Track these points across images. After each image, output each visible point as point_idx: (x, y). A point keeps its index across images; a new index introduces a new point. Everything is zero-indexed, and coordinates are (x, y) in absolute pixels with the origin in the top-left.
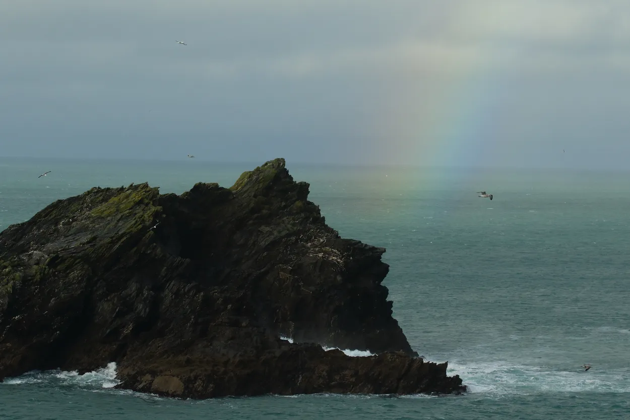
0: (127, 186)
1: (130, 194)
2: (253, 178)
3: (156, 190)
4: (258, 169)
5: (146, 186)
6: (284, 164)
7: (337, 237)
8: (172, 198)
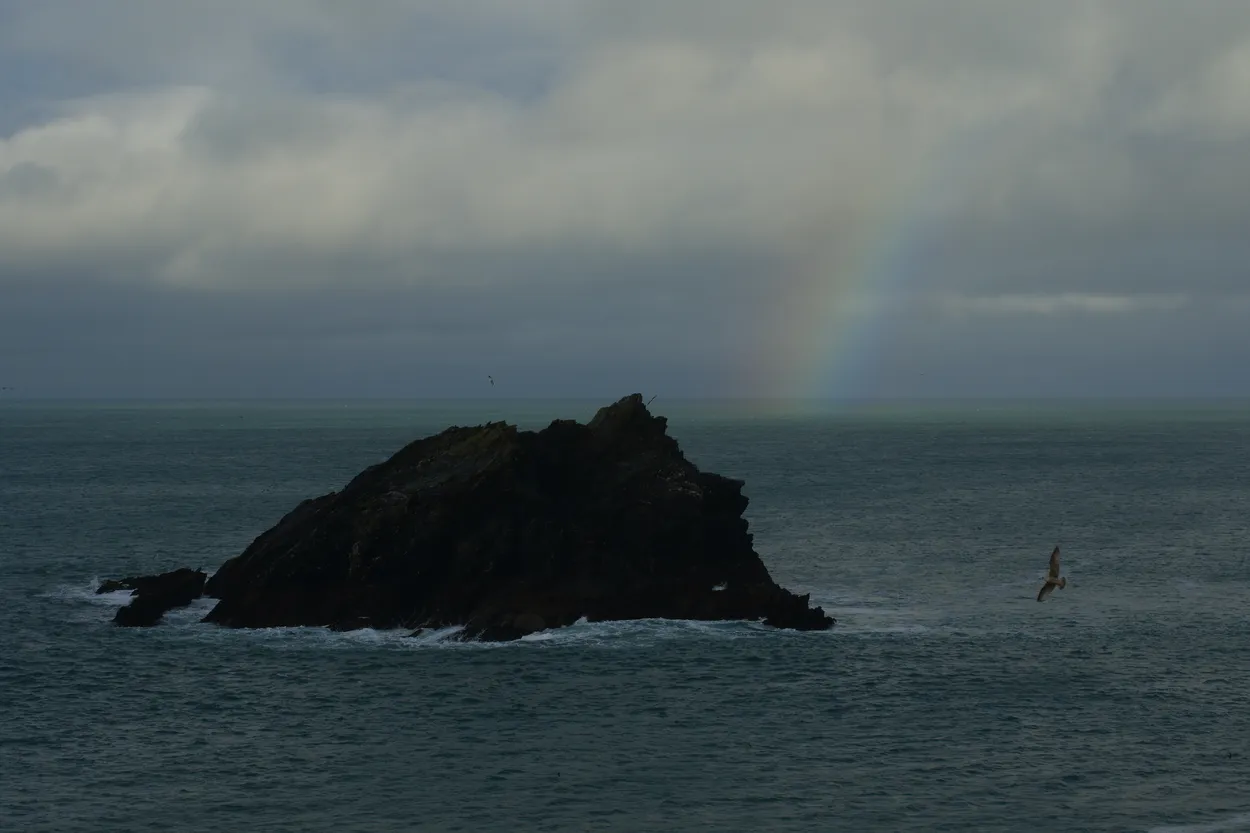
0: (484, 424)
1: (488, 432)
2: (609, 415)
3: (514, 428)
4: (615, 405)
5: (503, 423)
6: (641, 400)
7: (697, 471)
8: (530, 435)
